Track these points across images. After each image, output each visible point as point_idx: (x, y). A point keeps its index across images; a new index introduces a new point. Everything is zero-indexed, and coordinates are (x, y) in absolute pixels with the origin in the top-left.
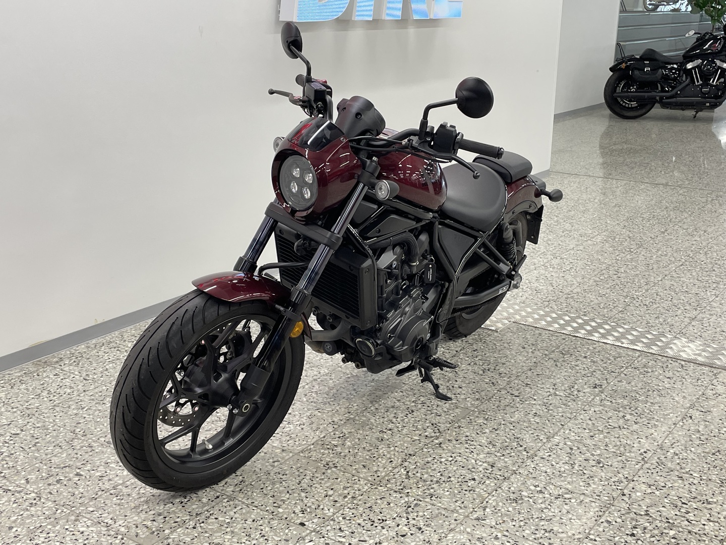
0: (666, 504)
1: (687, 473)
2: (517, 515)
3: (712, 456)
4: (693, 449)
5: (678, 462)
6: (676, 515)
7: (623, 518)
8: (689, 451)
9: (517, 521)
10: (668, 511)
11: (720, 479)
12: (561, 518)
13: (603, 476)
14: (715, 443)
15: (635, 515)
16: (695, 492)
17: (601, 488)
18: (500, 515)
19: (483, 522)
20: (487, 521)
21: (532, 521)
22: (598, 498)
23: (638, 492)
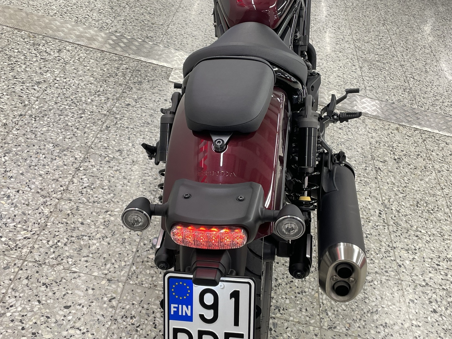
0: (428, 268)
1: (417, 231)
2: (353, 313)
3: (418, 209)
4: (403, 203)
5: (404, 219)
6: (442, 279)
7: (417, 293)
8: (403, 206)
9: (358, 321)
10: (435, 276)
11: (438, 232)
12: (382, 307)
13: (375, 248)
14: (410, 194)
15: (421, 288)
16: (435, 250)
17: (381, 262)
18: (341, 317)
19: (335, 330)
20: (338, 327)
21: (367, 318)
22: (387, 274)
23: (405, 260)
